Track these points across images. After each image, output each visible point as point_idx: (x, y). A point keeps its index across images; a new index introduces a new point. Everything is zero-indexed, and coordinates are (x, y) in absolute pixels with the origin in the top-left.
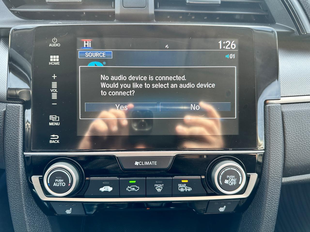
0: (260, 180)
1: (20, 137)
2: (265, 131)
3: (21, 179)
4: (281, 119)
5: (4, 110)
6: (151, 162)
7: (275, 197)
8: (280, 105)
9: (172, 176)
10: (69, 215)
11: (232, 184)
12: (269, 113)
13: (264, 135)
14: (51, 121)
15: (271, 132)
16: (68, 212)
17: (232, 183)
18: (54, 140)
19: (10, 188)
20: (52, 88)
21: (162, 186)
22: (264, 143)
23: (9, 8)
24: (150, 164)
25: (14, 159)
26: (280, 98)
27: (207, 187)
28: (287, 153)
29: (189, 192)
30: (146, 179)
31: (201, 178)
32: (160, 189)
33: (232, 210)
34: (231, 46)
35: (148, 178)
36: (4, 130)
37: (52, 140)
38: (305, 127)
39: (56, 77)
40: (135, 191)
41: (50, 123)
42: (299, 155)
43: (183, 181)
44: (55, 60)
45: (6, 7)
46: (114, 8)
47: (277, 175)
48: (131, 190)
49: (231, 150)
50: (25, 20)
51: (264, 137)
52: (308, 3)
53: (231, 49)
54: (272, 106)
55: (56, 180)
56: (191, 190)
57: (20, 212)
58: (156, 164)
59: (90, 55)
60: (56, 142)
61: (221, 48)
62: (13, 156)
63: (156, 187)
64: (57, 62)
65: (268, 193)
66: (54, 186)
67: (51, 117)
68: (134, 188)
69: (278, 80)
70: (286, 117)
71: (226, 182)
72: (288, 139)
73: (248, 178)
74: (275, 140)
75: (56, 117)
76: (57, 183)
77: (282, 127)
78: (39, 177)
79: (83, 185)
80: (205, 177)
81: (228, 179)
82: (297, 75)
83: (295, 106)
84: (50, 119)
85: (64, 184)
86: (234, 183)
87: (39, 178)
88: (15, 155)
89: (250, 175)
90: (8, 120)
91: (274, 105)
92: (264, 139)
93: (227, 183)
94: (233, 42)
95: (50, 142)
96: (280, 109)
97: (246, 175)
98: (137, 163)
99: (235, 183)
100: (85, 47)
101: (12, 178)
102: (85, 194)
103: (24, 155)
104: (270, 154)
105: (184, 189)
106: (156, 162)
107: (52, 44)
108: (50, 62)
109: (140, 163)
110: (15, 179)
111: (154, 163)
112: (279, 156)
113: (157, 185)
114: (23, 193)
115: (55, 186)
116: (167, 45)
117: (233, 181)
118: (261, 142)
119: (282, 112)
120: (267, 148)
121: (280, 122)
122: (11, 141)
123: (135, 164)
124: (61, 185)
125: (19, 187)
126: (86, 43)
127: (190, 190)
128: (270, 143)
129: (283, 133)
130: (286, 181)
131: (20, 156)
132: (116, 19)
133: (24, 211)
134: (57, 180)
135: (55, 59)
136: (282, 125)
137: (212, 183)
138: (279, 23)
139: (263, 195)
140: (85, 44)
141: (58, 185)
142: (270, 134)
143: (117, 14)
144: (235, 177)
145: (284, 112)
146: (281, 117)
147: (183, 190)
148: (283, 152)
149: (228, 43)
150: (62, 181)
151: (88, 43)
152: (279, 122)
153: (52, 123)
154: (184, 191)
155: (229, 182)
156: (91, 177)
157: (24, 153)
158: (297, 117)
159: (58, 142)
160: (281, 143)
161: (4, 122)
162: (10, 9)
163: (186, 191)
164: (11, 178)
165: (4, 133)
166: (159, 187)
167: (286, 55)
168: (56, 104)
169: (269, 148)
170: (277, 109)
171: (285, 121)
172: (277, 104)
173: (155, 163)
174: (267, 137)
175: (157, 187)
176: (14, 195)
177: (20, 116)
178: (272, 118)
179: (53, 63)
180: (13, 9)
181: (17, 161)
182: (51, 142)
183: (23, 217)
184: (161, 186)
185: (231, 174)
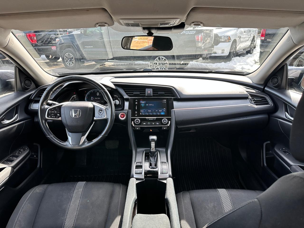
3: (130, 122)
9: (156, 122)
10: (137, 129)
30: (151, 122)
31: (160, 122)
33: (166, 129)
40: (149, 124)
46: (145, 95)
50: (130, 97)
52: (179, 93)
60: (136, 116)
65: (172, 125)
67: (136, 112)
72: (176, 115)
82: (178, 105)
107: (136, 101)
119: (174, 111)
123: (149, 119)
133: (130, 127)
148: (175, 118)
156: (142, 122)
162: (127, 95)
166: (153, 124)
167: (175, 102)
173: (153, 119)
177: (131, 112)
179: (136, 104)
181: (130, 119)
185: (165, 120)
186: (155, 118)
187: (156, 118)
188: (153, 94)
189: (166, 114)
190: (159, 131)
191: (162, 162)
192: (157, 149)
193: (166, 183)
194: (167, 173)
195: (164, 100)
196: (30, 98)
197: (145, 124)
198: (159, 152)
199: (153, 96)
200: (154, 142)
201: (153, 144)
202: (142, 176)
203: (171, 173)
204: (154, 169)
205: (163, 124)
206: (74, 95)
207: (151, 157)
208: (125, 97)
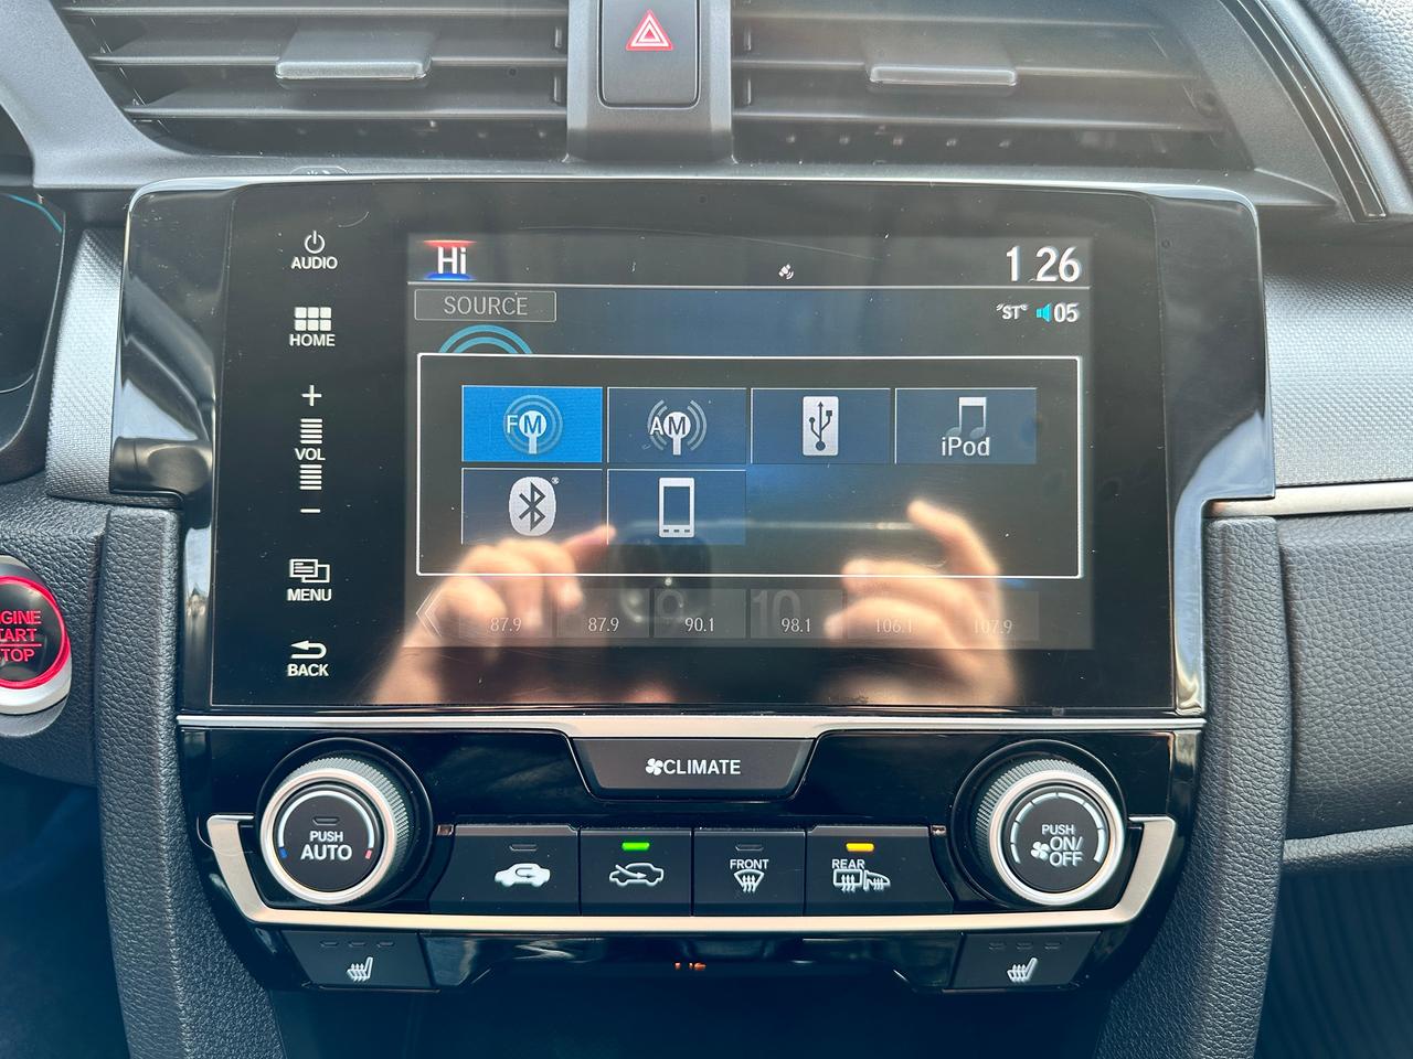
0: (1187, 848)
1: (162, 651)
2: (1206, 633)
3: (165, 828)
4: (1275, 582)
5: (96, 534)
6: (714, 762)
7: (1255, 922)
8: (1273, 520)
9: (806, 826)
10: (359, 985)
11: (1063, 860)
12: (1223, 557)
13: (1202, 653)
14: (297, 584)
15: (1235, 640)
16: (360, 973)
17: (1065, 858)
18: (308, 662)
19: (118, 868)
20: (303, 442)
21: (760, 867)
22: (1203, 684)
23: (121, 103)
24: (709, 772)
25: (137, 744)
26: (1271, 492)
27: (958, 877)
28: (1304, 733)
29: (879, 892)
30: (693, 833)
31: (930, 834)
32: (753, 878)
33: (1064, 976)
34: (1062, 269)
35: (701, 832)
36: (94, 620)
37: (299, 662)
38: (1384, 620)
39: (319, 396)
40: (645, 884)
41: (290, 591)
42: (1360, 740)
43: (851, 847)
44: (313, 326)
45: (110, 101)
46: (563, 103)
47: (1259, 824)
48: (628, 881)
49: (1059, 712)
50: (189, 156)
51: (1202, 660)
52: (1392, 85)
53: (1060, 282)
54: (1237, 527)
55: (312, 832)
56: (885, 888)
57: (155, 972)
58: (735, 770)
59: (464, 305)
60: (314, 670)
61: (1015, 277)
62: (134, 730)
63: (735, 869)
64: (323, 336)
65: (1221, 906)
66: (303, 857)
67: (296, 567)
68: (640, 875)
69: (1263, 415)
70: (1299, 574)
71: (1039, 851)
72: (1311, 671)
73: (1134, 839)
74: (1252, 674)
75: (317, 566)
76: (316, 847)
77: (1283, 618)
78: (241, 823)
79: (425, 857)
80: (948, 830)
81: (1046, 839)
82: (1346, 394)
83: (1339, 525)
84: (292, 575)
85: (345, 853)
86: (1075, 858)
87: (239, 825)
88: (142, 727)
89: (1142, 824)
90: (113, 577)
91: (1246, 520)
92: (1202, 667)
93: (1043, 856)
94: (1069, 251)
95: (290, 670)
96: (1271, 538)
97: (1127, 825)
98: (654, 767)
99: (1078, 856)
100: (441, 270)
101: (127, 824)
102: (432, 899)
103: (179, 727)
104: (1229, 733)
105: (857, 881)
106: (735, 764)
107: (304, 259)
108: (296, 333)
109: (671, 767)
110: (138, 827)
111: (728, 765)
112: (1271, 745)
113: (740, 863)
114: (170, 886)
115: (307, 858)
116: (788, 267)
117: (1070, 850)
118: (1190, 681)
119: (1282, 554)
120: (1218, 709)
121: (1274, 597)
122: (126, 664)
123: (649, 770)
124: (333, 857)
125: (154, 863)
126: (448, 254)
127: (883, 884)
128: (1229, 685)
129: (1285, 645)
130: (1305, 855)
131: (164, 732)
132: (571, 154)
133: (173, 965)
134: (318, 834)
135: (313, 322)
136: (1282, 608)
137: (978, 857)
138: (1269, 170)
139: (1198, 911)
140: (441, 260)
141: (320, 855)
142: (1229, 647)
143: (575, 133)
144: (1076, 832)
145: (1290, 554)
146: (1276, 574)
147: (854, 885)
148: (1289, 725)
149: (1047, 256)
150: (337, 836)
151: (453, 256)
152: (1268, 595)
153: (298, 590)
154: (857, 889)
155: (1049, 854)
156: (460, 823)
157: (179, 718)
158: (1348, 573)
159: (323, 670)
160: (1277, 686)
161: (96, 584)
162: (126, 110)
163: (866, 888)
164: (121, 824)
165: (93, 631)
166: (749, 870)
167: (1300, 308)
168: (318, 511)
169: (1226, 707)
170: (1260, 538)
171: (1297, 594)
172: (1259, 516)
173: (734, 766)
174: (1217, 659)
175: (741, 869)
176: (133, 895)
177: (166, 561)
178: (1239, 578)
179: (306, 340)
180: (136, 107)
181: (150, 752)
182: (292, 670)
183: (167, 992)
184: (757, 869)
186: (787, 744)
187: (808, 726)
188: (738, 101)
195: (1030, 265)
199: (752, 141)
208: (55, 168)
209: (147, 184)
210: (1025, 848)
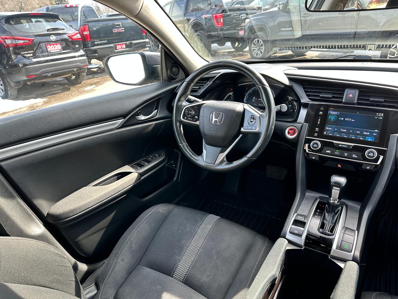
0: (384, 159)
3: (302, 145)
9: (351, 152)
10: (313, 159)
18: (316, 135)
20: (319, 120)
21: (347, 154)
31: (361, 154)
33: (372, 168)
35: (343, 151)
39: (320, 118)
44: (321, 113)
46: (342, 100)
50: (312, 101)
54: (393, 135)
59: (332, 113)
61: (377, 115)
66: (313, 146)
67: (316, 128)
68: (337, 153)
71: (369, 154)
77: (396, 143)
78: (308, 145)
90: (303, 128)
95: (314, 135)
98: (340, 145)
102: (320, 152)
107: (321, 109)
116: (358, 113)
117: (372, 155)
121: (396, 141)
122: (302, 133)
131: (304, 138)
133: (301, 154)
143: (343, 102)
148: (395, 152)
149: (380, 114)
150: (316, 145)
151: (332, 109)
153: (316, 130)
156: (325, 147)
157: (306, 137)
161: (301, 128)
168: (319, 125)
173: (346, 146)
177: (307, 127)
180: (308, 97)
185: (372, 152)
186: (351, 146)
188: (358, 100)
189: (377, 141)
190: (355, 170)
191: (347, 228)
192: (342, 200)
193: (343, 268)
194: (351, 252)
196: (175, 92)
197: (329, 152)
198: (347, 206)
199: (358, 104)
200: (339, 189)
201: (336, 192)
202: (301, 241)
203: (358, 254)
204: (325, 234)
205: (365, 159)
206: (230, 93)
207: (328, 212)
208: (302, 101)
209: (311, 103)
210: (368, 154)
